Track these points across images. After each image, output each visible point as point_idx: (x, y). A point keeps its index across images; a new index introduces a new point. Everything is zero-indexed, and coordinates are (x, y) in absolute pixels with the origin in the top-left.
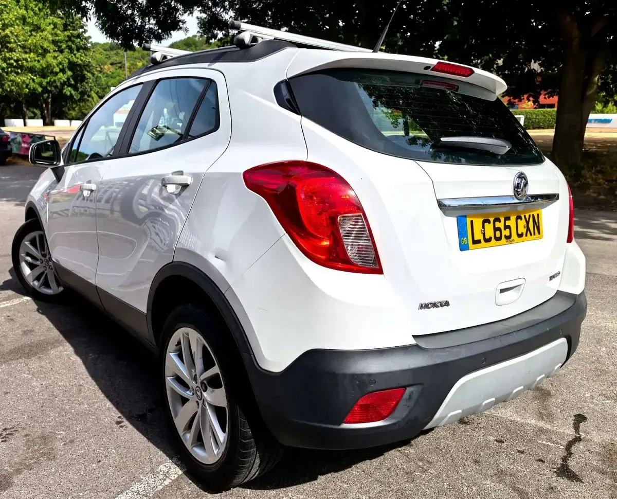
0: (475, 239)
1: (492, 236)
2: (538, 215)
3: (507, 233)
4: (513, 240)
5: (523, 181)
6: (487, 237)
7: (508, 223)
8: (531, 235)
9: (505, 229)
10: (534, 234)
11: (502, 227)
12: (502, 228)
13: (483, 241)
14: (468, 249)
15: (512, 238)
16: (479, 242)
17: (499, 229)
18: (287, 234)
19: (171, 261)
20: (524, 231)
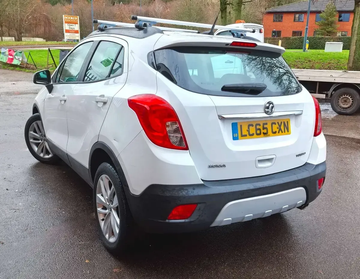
0: (243, 134)
1: (255, 133)
2: (287, 122)
3: (265, 131)
4: (269, 135)
5: (271, 105)
6: (251, 133)
7: (265, 126)
8: (282, 132)
9: (263, 129)
10: (285, 132)
11: (261, 128)
13: (248, 135)
14: (238, 139)
16: (245, 136)
17: (260, 129)
18: (143, 130)
19: (97, 141)
20: (277, 130)
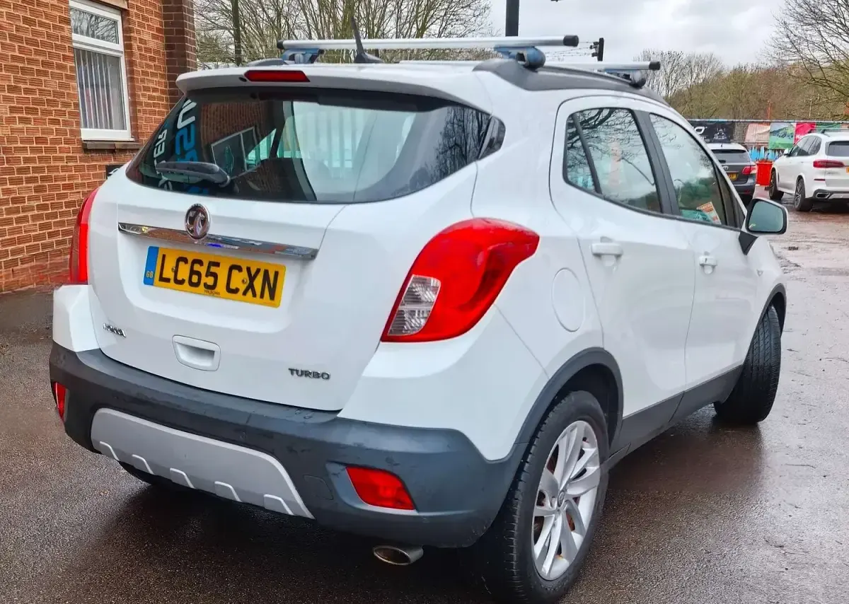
0: (164, 276)
1: (187, 278)
2: (276, 274)
3: (210, 281)
4: (218, 293)
6: (180, 278)
7: (214, 269)
8: (255, 296)
9: (207, 276)
10: (262, 296)
12: (203, 273)
13: (172, 281)
14: (152, 285)
15: (217, 289)
16: (168, 280)
17: (199, 274)
20: (242, 287)
